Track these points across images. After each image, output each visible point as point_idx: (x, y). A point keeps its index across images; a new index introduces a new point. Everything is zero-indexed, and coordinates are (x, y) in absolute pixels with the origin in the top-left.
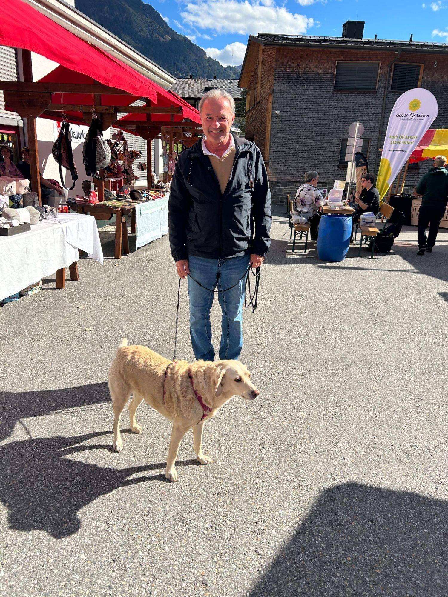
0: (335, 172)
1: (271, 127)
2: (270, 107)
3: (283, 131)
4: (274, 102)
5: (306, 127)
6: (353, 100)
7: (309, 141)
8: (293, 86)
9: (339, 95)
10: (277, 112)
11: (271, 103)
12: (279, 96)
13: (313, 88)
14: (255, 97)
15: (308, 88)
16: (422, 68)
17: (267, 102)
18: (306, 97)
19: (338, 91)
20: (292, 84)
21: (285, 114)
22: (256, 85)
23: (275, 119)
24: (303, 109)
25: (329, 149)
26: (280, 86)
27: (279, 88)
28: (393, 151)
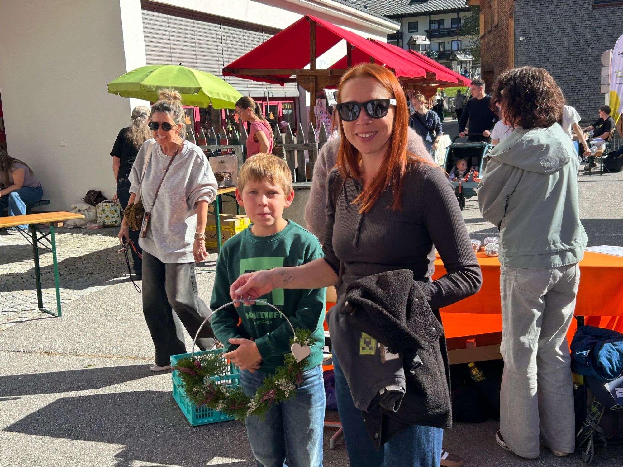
1: (515, 57)
2: (512, 32)
3: (531, 62)
4: (516, 27)
5: (561, 53)
6: (620, 14)
7: (567, 70)
8: (540, 6)
9: (601, 11)
10: (521, 38)
11: (513, 28)
12: (522, 20)
13: (566, 6)
14: (492, 18)
15: (559, 6)
17: (508, 26)
18: (558, 17)
19: (600, 6)
20: (539, 4)
21: (531, 40)
22: (492, 3)
23: (519, 48)
24: (555, 32)
25: (595, 77)
26: (522, 8)
27: (522, 10)
28: (619, 84)
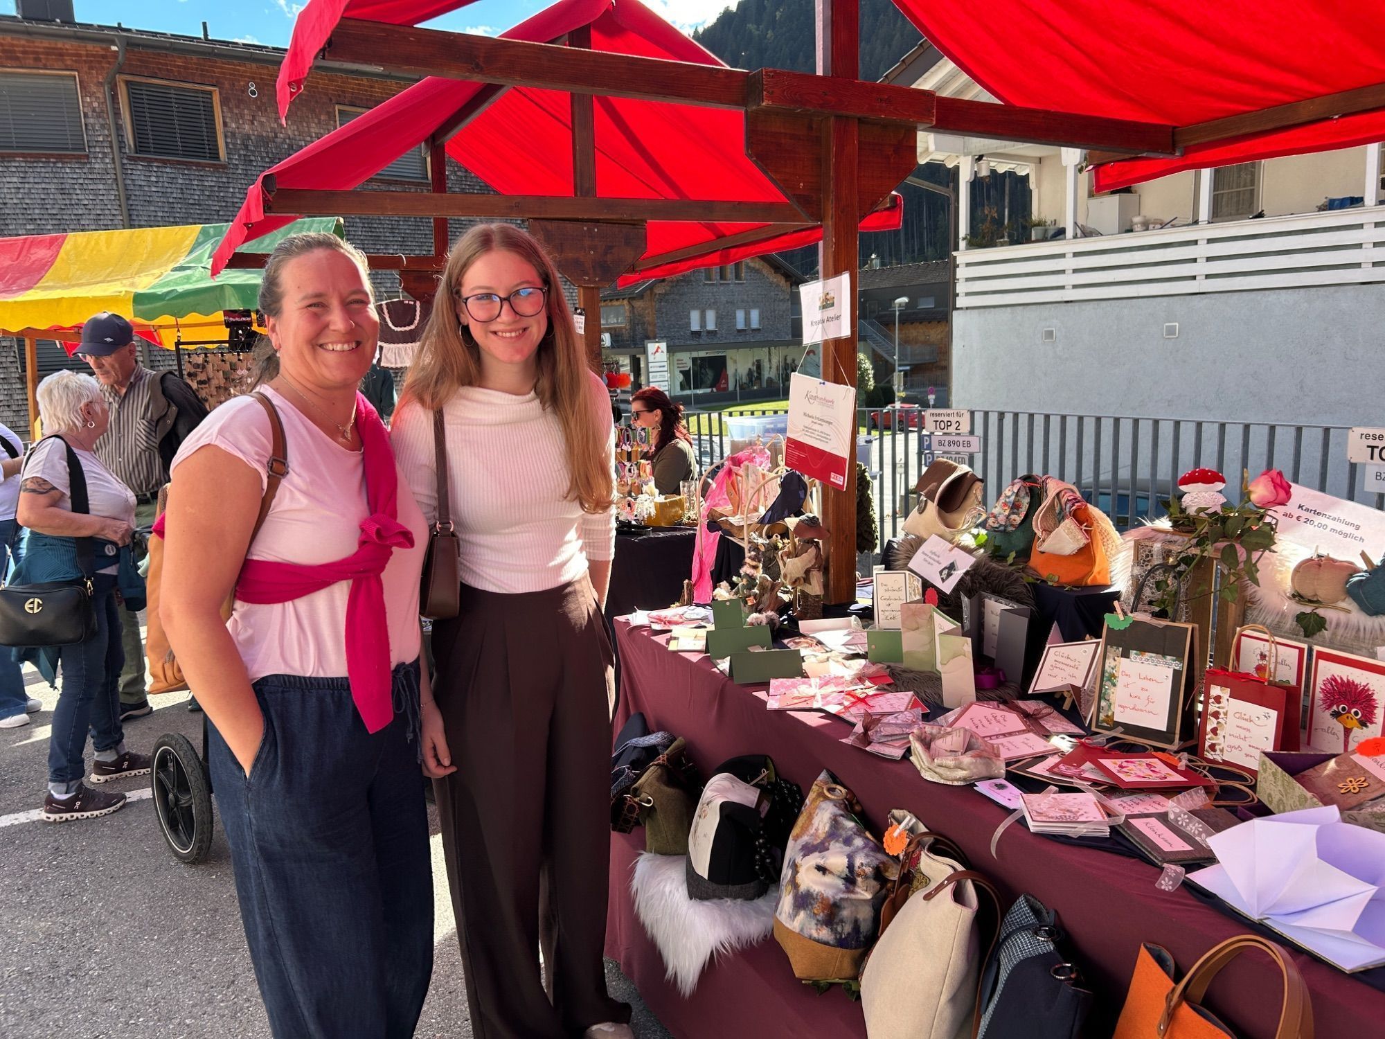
0: (16, 397)
16: (216, 99)
